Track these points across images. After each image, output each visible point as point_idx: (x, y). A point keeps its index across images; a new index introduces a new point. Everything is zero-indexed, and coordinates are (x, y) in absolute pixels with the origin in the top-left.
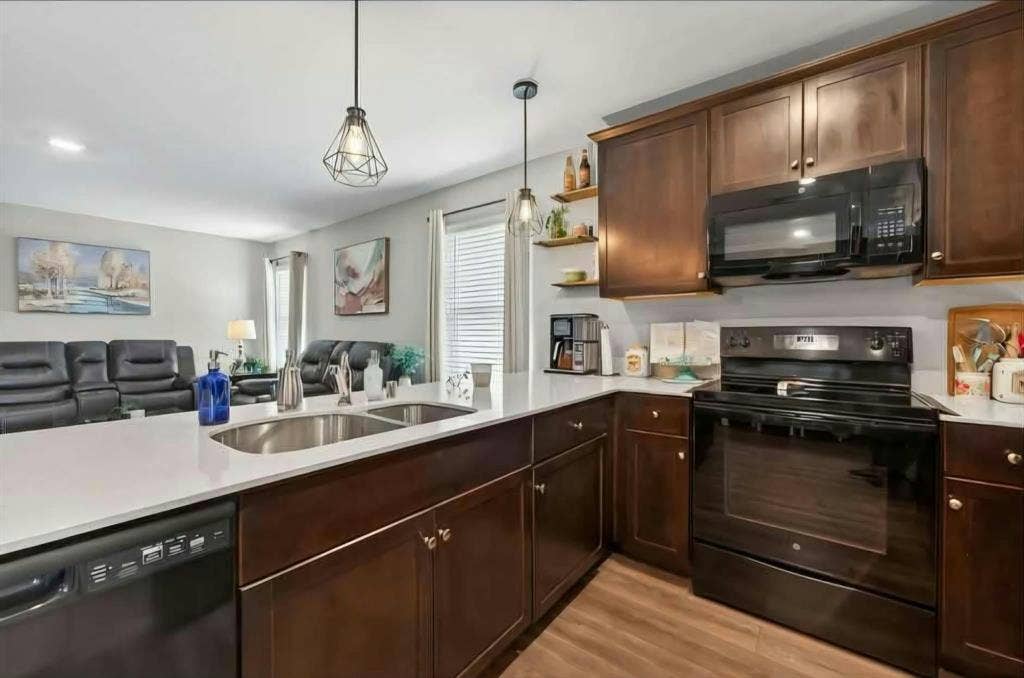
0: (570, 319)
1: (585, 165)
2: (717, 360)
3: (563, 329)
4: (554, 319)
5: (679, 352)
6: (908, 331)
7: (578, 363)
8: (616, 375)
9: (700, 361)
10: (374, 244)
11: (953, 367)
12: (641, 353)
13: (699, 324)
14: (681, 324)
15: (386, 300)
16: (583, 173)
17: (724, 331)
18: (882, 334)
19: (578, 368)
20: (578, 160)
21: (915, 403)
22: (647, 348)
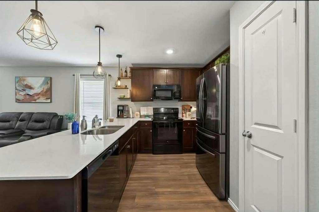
0: (123, 106)
1: (126, 72)
2: (153, 114)
3: (121, 108)
4: (118, 106)
5: (146, 113)
6: (178, 108)
7: (125, 116)
8: (133, 118)
9: (150, 114)
10: (43, 78)
11: (183, 113)
12: (138, 113)
13: (149, 107)
14: (146, 107)
15: (51, 98)
16: (125, 73)
17: (154, 109)
18: (173, 109)
19: (125, 117)
20: (124, 70)
21: (179, 118)
22: (140, 112)
